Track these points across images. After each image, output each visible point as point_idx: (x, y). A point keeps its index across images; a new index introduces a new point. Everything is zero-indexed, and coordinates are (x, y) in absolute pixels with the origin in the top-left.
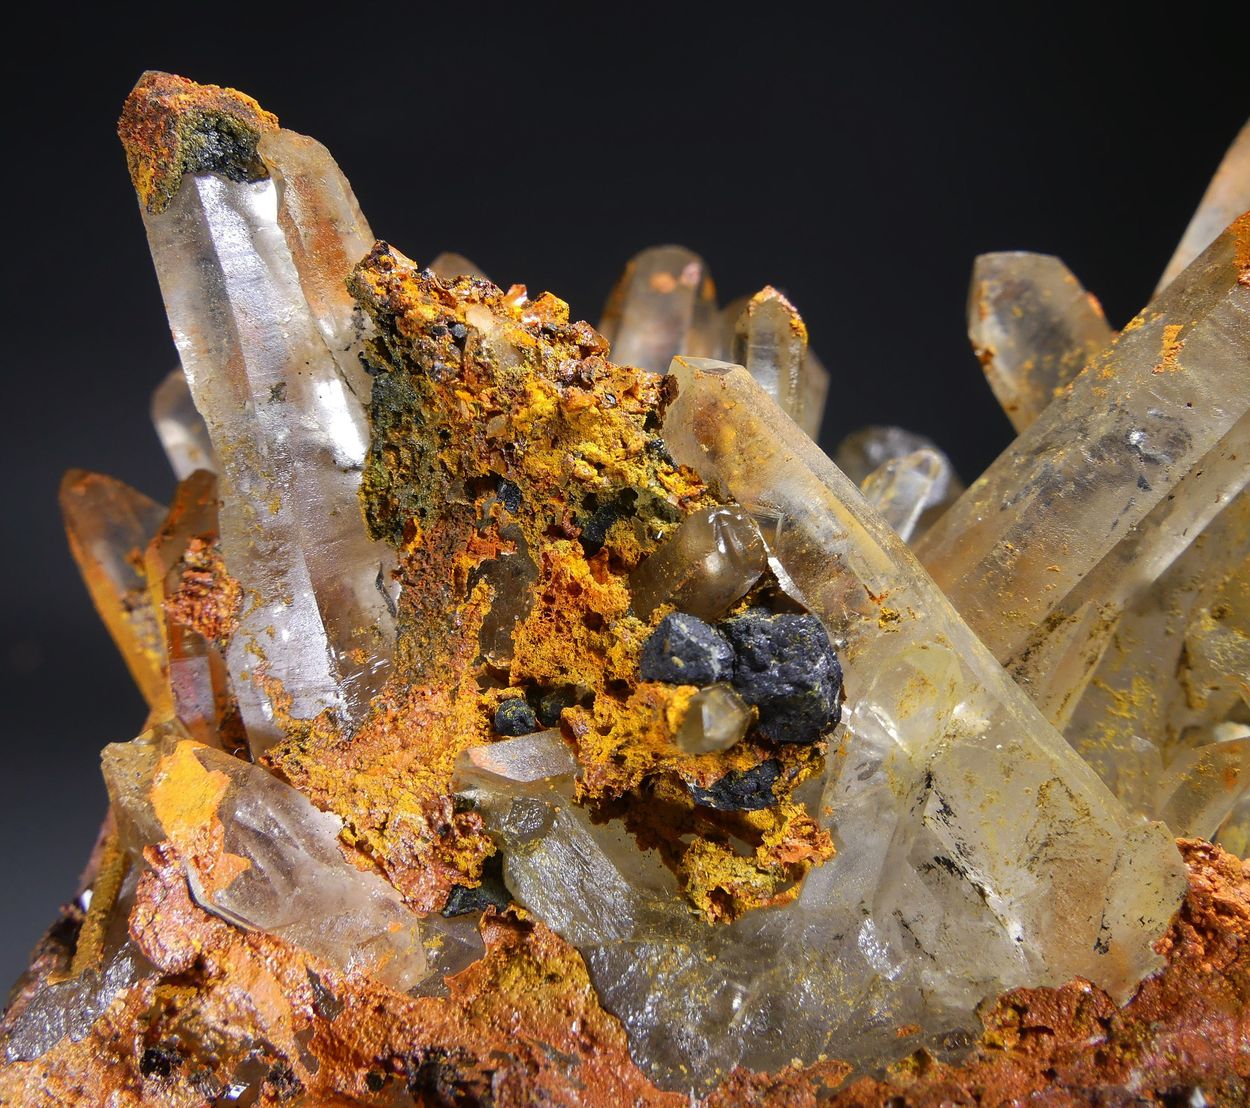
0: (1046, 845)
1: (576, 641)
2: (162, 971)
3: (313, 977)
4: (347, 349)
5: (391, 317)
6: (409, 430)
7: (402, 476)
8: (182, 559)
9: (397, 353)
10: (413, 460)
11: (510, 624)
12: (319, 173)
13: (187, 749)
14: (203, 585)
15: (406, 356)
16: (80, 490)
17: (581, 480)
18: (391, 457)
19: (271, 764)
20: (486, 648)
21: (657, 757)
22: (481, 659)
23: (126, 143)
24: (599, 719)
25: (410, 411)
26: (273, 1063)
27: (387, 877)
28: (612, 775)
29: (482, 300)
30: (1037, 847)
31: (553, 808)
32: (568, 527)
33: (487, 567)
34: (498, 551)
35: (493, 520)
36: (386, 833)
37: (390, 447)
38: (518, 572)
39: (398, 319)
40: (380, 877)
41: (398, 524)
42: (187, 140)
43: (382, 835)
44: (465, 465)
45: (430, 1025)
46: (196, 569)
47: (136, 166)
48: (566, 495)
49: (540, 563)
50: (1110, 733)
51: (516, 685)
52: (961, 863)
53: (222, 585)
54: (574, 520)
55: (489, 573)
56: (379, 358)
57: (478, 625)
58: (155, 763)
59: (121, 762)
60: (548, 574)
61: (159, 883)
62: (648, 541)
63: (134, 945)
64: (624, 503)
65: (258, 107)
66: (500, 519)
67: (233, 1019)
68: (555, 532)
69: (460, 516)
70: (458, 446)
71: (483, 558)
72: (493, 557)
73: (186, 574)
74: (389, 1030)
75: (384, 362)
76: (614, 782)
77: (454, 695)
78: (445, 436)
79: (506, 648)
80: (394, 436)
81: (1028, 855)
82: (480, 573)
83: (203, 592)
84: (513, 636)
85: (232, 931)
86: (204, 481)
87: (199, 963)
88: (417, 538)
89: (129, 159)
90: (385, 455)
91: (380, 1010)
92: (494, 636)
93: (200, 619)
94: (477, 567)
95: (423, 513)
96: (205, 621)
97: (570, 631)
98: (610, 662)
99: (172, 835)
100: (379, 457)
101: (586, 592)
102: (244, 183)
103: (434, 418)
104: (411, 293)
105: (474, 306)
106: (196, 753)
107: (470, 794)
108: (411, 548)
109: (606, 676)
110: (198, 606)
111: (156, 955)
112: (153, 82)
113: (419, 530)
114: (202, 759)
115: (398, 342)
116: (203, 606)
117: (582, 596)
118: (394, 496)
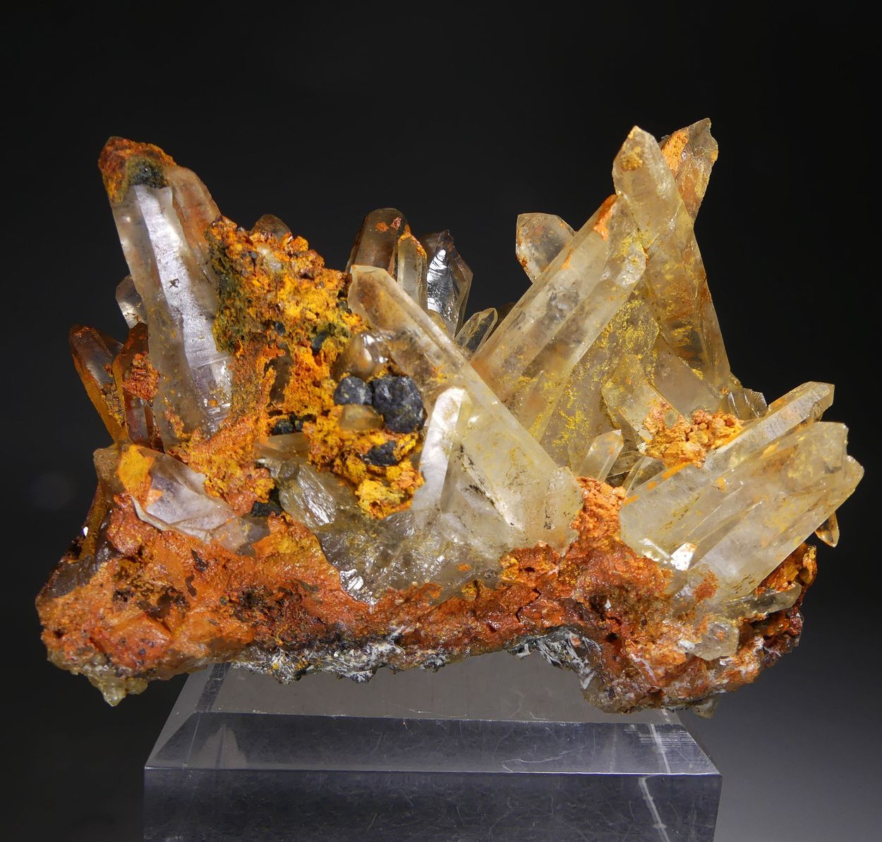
0: (516, 478)
1: (309, 392)
2: (123, 554)
3: (193, 552)
4: (207, 263)
5: (224, 249)
6: (235, 300)
7: (233, 321)
8: (132, 364)
9: (227, 266)
10: (237, 314)
11: (283, 388)
12: (192, 185)
13: (133, 449)
14: (142, 375)
15: (231, 267)
16: (79, 334)
17: (310, 320)
18: (228, 312)
19: (172, 452)
20: (272, 399)
21: (342, 440)
22: (270, 404)
23: (103, 171)
24: (319, 426)
25: (235, 291)
26: (175, 595)
27: (226, 500)
28: (323, 449)
29: (266, 241)
30: (512, 479)
31: (298, 465)
32: (306, 342)
33: (272, 362)
34: (277, 354)
35: (275, 340)
36: (225, 480)
37: (227, 308)
38: (286, 364)
39: (226, 250)
40: (222, 500)
41: (231, 343)
42: (129, 170)
43: (223, 481)
44: (259, 315)
45: (249, 574)
46: (138, 368)
47: (107, 181)
48: (304, 328)
49: (294, 358)
50: (566, 436)
51: (285, 414)
52: (483, 489)
53: (150, 374)
54: (309, 339)
55: (273, 364)
56: (220, 267)
57: (268, 389)
58: (119, 457)
59: (102, 458)
60: (297, 363)
61: (121, 512)
62: (339, 347)
63: (109, 542)
64: (329, 331)
65: (163, 154)
66: (277, 340)
67: (157, 578)
68: (301, 344)
69: (259, 339)
70: (256, 306)
71: (270, 358)
72: (275, 357)
73: (133, 370)
74: (230, 578)
75: (222, 270)
76: (324, 452)
77: (257, 420)
78: (250, 302)
79: (281, 398)
80: (228, 303)
81: (507, 482)
82: (270, 364)
83: (142, 378)
84: (284, 392)
85: (155, 531)
86: (142, 328)
87: (140, 551)
88: (241, 350)
89: (104, 177)
90: (224, 311)
91: (224, 567)
92: (276, 393)
93: (140, 391)
94: (268, 362)
95: (243, 338)
96: (143, 392)
97: (307, 388)
98: (324, 401)
99: (127, 487)
100: (222, 313)
101: (313, 370)
102: (157, 188)
103: (245, 294)
104: (232, 238)
105: (261, 244)
106: (138, 450)
107: (262, 461)
108: (238, 355)
109: (322, 408)
110: (139, 385)
111: (120, 547)
112: (113, 143)
113: (242, 346)
114: (141, 452)
115: (227, 260)
116: (142, 385)
117: (311, 372)
118: (229, 330)
